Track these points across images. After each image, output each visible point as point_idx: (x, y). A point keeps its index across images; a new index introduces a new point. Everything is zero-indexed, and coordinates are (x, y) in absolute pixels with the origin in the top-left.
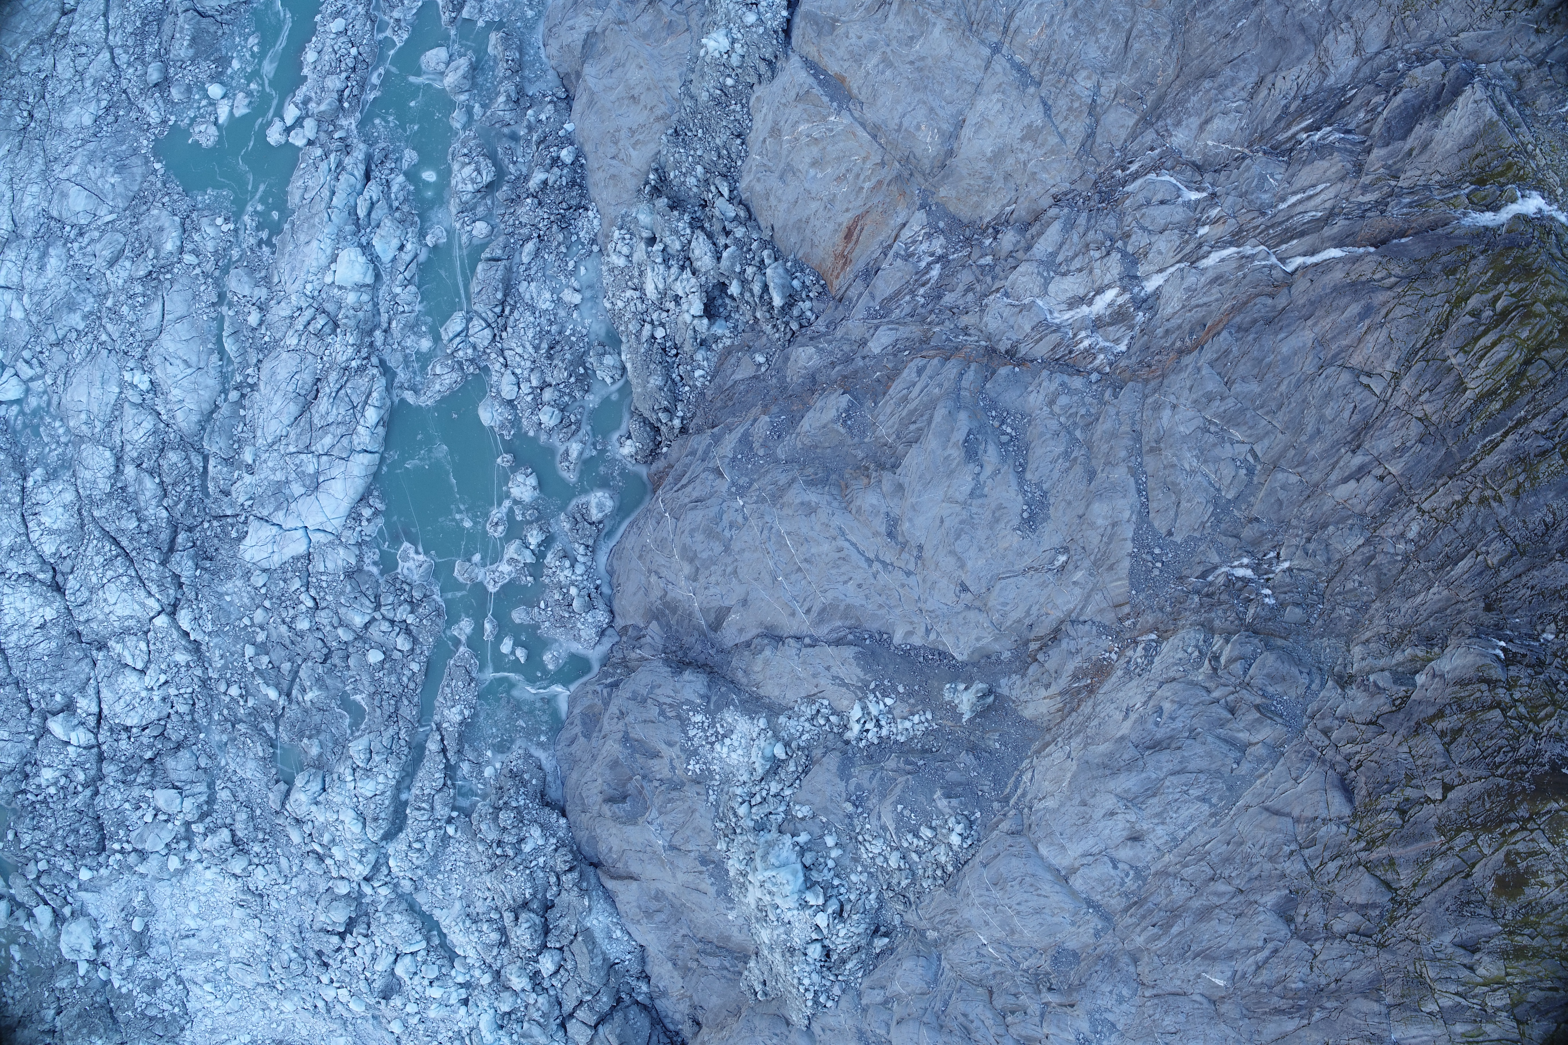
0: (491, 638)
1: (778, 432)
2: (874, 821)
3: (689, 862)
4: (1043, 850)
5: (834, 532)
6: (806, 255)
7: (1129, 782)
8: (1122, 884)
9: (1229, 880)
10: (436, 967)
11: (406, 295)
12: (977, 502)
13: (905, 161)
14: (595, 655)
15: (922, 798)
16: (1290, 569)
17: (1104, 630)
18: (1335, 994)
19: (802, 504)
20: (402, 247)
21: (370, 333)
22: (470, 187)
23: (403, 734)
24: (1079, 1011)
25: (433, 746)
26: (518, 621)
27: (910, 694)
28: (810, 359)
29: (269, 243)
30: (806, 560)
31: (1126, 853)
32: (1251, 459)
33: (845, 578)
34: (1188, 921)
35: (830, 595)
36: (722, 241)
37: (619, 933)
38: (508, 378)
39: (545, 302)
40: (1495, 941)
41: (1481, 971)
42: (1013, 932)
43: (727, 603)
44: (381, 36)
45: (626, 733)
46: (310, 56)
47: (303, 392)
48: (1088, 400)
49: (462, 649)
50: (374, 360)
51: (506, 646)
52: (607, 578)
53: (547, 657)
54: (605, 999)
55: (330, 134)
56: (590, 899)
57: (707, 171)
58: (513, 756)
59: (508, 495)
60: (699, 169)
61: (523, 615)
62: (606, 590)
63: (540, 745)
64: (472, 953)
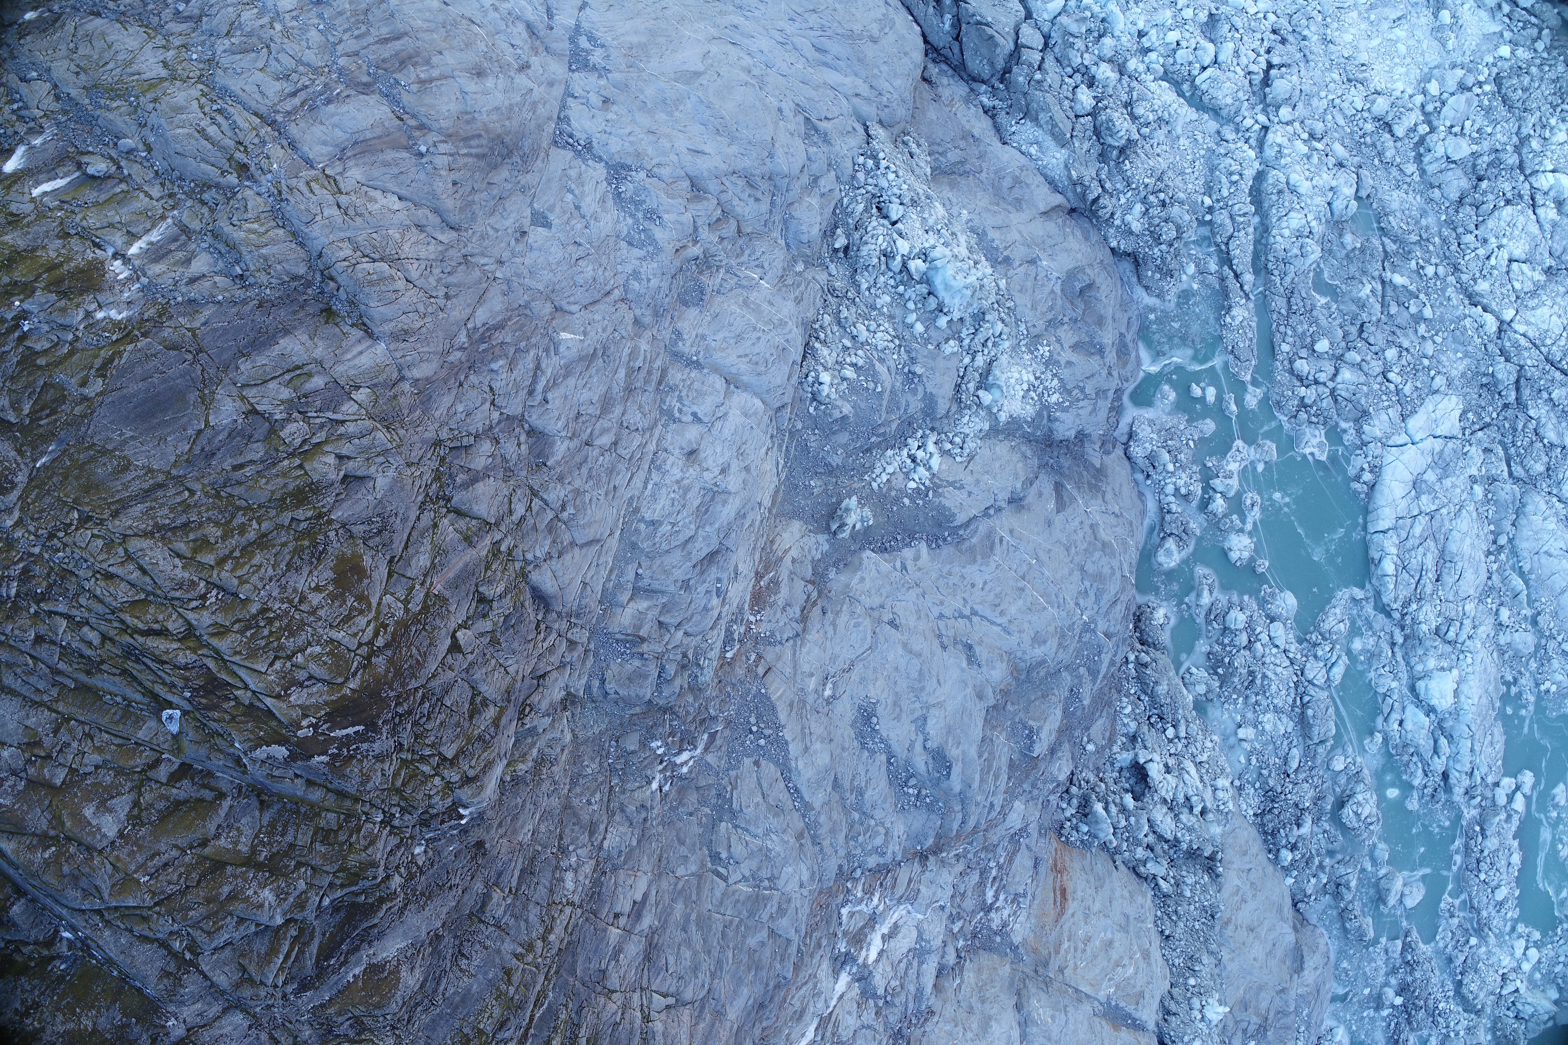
0: (1226, 397)
1: (1074, 694)
2: (892, 364)
3: (1018, 253)
4: (758, 403)
5: (1013, 628)
6: (1084, 857)
7: (726, 512)
8: (680, 399)
9: (603, 451)
10: (1179, 61)
11: (1388, 683)
12: (918, 713)
13: (1048, 983)
14: (1131, 412)
15: (863, 405)
16: (649, 783)
17: (770, 640)
18: (454, 369)
19: (1045, 642)
20: (1401, 723)
21: (1406, 638)
22: (1360, 797)
23: (1278, 280)
24: (670, 248)
25: (1248, 278)
26: (1208, 421)
27: (897, 500)
28: (1059, 769)
29: (1508, 684)
30: (1022, 590)
31: (693, 433)
32: (722, 870)
33: (987, 588)
34: (616, 389)
35: (993, 565)
36: (1151, 839)
37: (1033, 150)
38: (1281, 642)
39: (1268, 720)
40: (330, 500)
41: (331, 459)
42: (746, 303)
43: (1061, 515)
44: (1463, 897)
45: (1102, 357)
46: (1516, 859)
47: (1448, 565)
48: (859, 851)
49: (1248, 378)
50: (1397, 615)
51: (1211, 393)
52: (1142, 488)
53: (1172, 396)
54: (1021, 79)
55: (1484, 798)
56: (1070, 177)
57: (1181, 895)
58: (1174, 290)
59: (1250, 534)
60: (1188, 894)
61: (1205, 428)
62: (1140, 477)
63: (1153, 310)
64: (1153, 86)
